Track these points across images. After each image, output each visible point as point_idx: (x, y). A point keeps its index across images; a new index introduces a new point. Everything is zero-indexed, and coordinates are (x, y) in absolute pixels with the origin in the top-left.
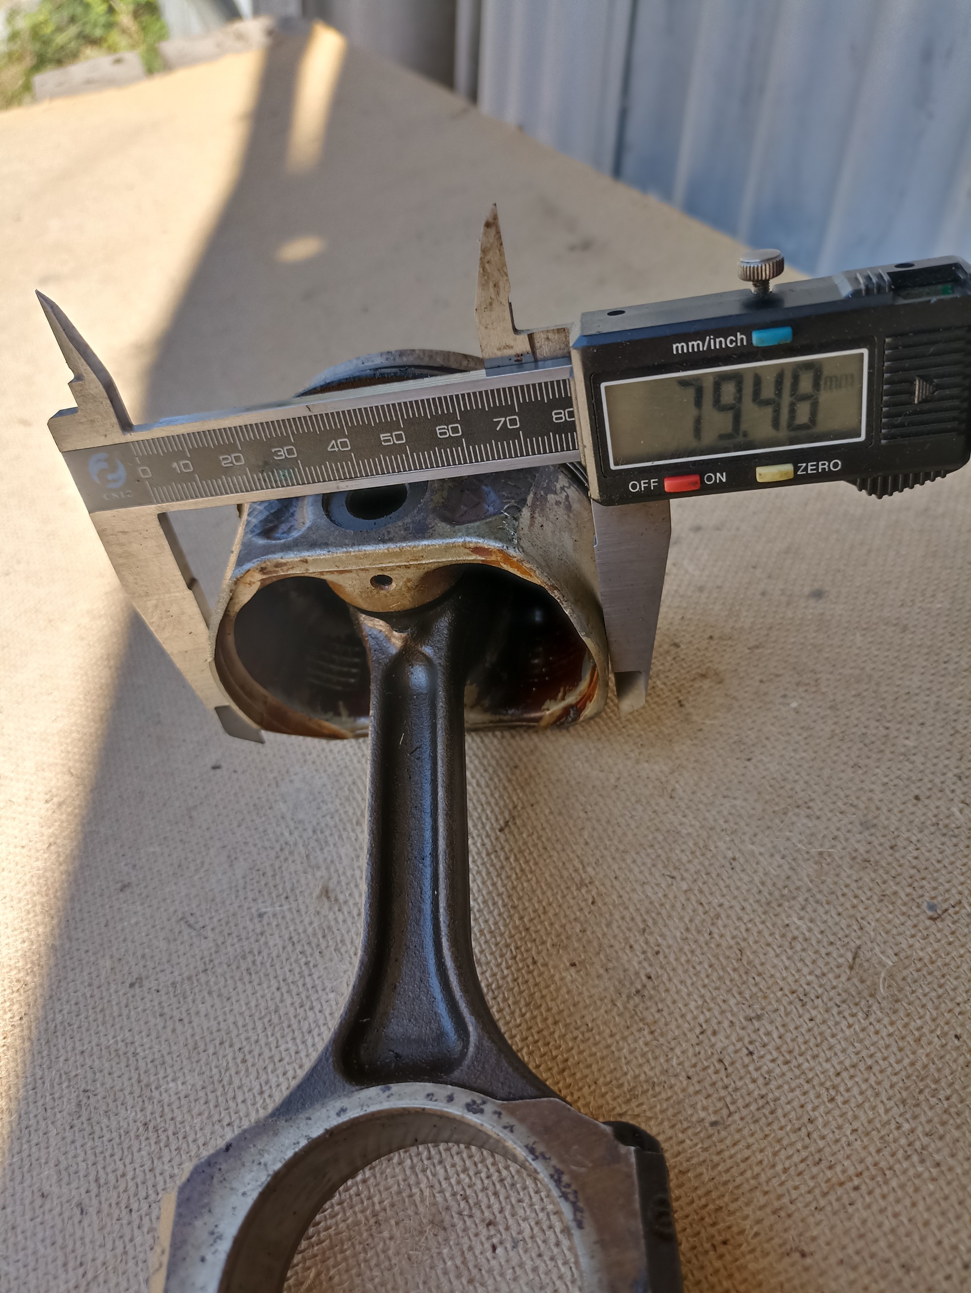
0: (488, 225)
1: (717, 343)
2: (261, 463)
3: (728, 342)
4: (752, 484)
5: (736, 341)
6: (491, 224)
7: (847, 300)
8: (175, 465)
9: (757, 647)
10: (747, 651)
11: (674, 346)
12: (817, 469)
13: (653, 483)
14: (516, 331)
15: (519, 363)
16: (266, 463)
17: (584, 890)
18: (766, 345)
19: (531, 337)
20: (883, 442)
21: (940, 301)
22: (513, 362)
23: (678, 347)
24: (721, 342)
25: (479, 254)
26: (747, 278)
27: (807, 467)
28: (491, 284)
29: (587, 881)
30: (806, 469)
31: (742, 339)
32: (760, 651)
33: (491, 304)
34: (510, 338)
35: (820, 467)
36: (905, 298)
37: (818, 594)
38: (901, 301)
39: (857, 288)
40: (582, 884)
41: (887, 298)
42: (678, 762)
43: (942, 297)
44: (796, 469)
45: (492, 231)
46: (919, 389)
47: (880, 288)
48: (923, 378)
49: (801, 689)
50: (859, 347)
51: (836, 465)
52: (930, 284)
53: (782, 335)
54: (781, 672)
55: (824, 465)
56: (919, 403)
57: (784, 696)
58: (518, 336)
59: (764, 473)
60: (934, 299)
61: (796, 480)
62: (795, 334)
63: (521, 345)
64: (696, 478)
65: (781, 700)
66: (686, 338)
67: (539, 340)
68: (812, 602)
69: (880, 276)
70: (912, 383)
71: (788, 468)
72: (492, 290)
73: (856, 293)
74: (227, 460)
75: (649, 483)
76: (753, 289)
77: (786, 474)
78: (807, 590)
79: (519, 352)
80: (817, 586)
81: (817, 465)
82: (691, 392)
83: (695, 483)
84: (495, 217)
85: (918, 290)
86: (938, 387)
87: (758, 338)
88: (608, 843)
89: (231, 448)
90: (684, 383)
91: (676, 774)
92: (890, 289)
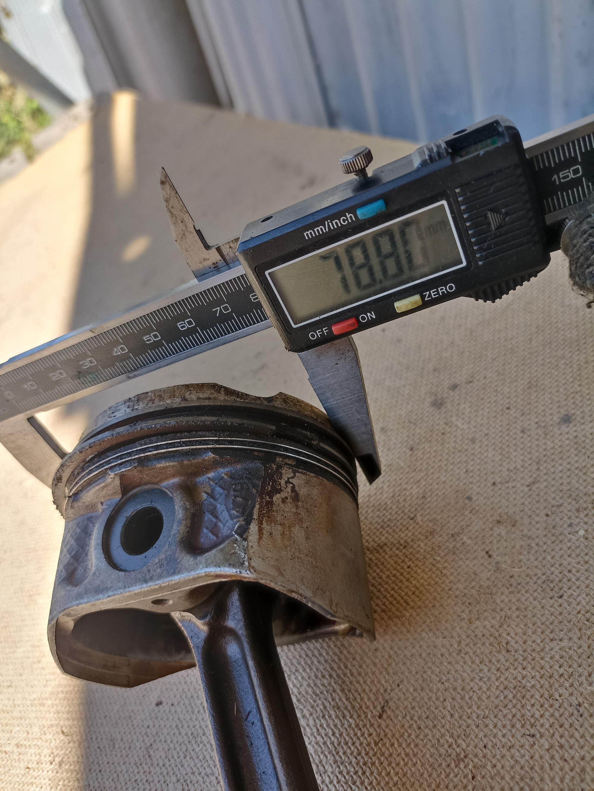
0: (163, 183)
1: (335, 224)
2: (76, 373)
3: (341, 222)
4: (395, 315)
5: (347, 220)
6: (165, 181)
7: (418, 170)
8: (25, 386)
9: (534, 483)
10: (527, 489)
11: (305, 234)
12: (438, 293)
13: (325, 330)
14: (207, 247)
15: (216, 269)
16: (79, 373)
17: (462, 766)
18: (368, 217)
19: (219, 250)
20: (480, 263)
21: (487, 153)
22: (212, 269)
23: (308, 234)
24: (336, 223)
25: (165, 204)
26: (348, 172)
27: (430, 293)
28: (179, 221)
29: (462, 756)
30: (430, 295)
31: (351, 217)
32: (537, 485)
33: (184, 234)
34: (205, 254)
35: (440, 292)
36: (461, 156)
37: (567, 419)
38: (459, 160)
39: (424, 158)
40: (459, 760)
41: (447, 161)
42: (503, 613)
43: (488, 149)
44: (423, 297)
45: (167, 187)
46: (493, 219)
47: (439, 154)
48: (493, 210)
49: (582, 515)
50: (439, 201)
51: (451, 288)
52: (481, 141)
53: (378, 206)
54: (561, 501)
55: (442, 290)
56: (496, 229)
57: (570, 525)
58: (209, 251)
59: (400, 305)
60: (482, 152)
61: (425, 305)
62: (387, 204)
63: (214, 257)
64: (352, 321)
65: (569, 529)
66: (311, 226)
67: (225, 250)
68: (564, 428)
69: (439, 147)
70: (486, 216)
71: (416, 299)
72: (181, 225)
73: (424, 164)
74: (55, 376)
75: (322, 331)
76: (355, 177)
77: (416, 302)
78: (556, 418)
79: (215, 261)
80: (563, 412)
81: (437, 291)
82: (331, 262)
83: (353, 324)
84: (166, 176)
85: (473, 148)
86: (507, 214)
87: (363, 213)
88: (469, 711)
89: (54, 368)
90: (324, 257)
91: (505, 626)
92: (447, 153)
